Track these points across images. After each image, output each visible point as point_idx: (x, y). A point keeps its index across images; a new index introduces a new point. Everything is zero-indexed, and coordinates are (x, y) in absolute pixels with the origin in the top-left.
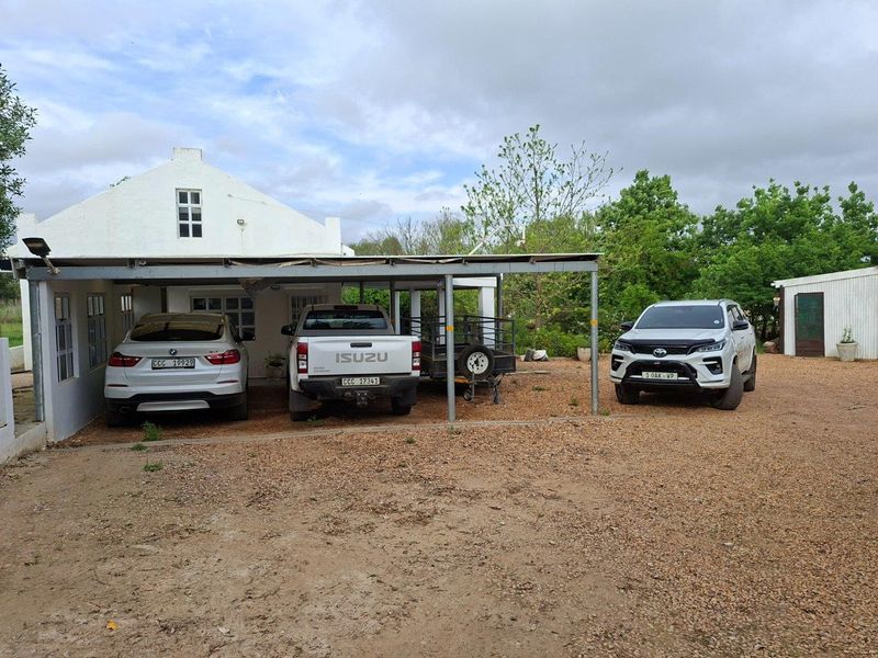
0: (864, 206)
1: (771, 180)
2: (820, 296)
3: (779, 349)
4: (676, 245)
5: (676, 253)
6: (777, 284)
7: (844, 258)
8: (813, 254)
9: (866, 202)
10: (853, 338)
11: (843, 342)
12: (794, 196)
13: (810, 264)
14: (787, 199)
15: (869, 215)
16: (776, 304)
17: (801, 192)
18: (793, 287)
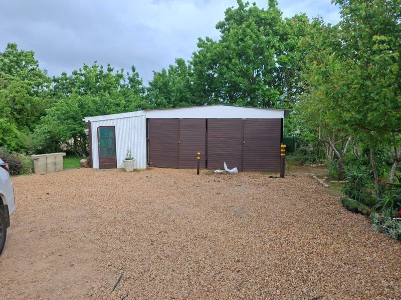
0: (138, 81)
1: (96, 62)
2: (113, 128)
3: (90, 164)
4: (36, 94)
5: (35, 98)
6: (87, 119)
7: (128, 106)
8: (111, 103)
9: (139, 79)
10: (132, 156)
11: (127, 159)
12: (105, 71)
13: (109, 108)
14: (101, 72)
15: (140, 86)
16: (87, 134)
17: (110, 70)
18: (96, 122)
